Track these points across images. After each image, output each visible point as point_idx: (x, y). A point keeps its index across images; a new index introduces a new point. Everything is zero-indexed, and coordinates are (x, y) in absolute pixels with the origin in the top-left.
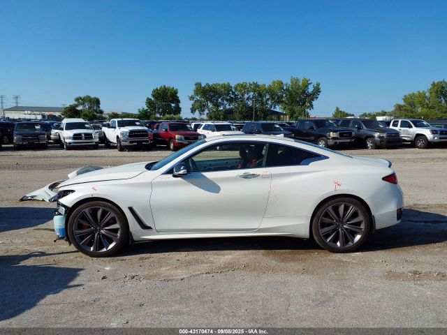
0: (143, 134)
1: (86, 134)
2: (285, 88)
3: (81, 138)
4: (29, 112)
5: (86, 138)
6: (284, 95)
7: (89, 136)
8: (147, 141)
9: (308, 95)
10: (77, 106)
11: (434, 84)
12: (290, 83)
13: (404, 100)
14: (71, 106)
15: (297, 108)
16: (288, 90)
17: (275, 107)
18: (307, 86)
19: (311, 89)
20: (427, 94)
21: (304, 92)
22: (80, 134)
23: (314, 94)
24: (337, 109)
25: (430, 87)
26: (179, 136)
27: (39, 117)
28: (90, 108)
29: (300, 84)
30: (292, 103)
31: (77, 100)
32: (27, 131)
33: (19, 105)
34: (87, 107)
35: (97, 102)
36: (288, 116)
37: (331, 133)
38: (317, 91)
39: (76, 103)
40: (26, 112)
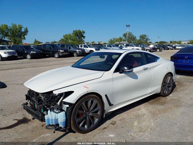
2: (9, 28)
6: (9, 32)
9: (22, 33)
11: (74, 31)
12: (11, 26)
13: (64, 37)
15: (18, 39)
16: (11, 29)
17: (5, 38)
18: (21, 28)
19: (23, 30)
20: (72, 35)
21: (20, 31)
23: (25, 33)
24: (36, 40)
25: (73, 32)
29: (17, 27)
30: (14, 36)
36: (12, 43)
37: (61, 50)
38: (26, 31)
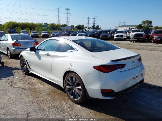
0: (141, 35)
1: (121, 35)
3: (119, 37)
4: (125, 27)
5: (121, 37)
7: (122, 36)
8: (142, 38)
10: (142, 24)
14: (140, 24)
22: (119, 35)
26: (156, 36)
27: (128, 29)
28: (147, 25)
31: (143, 22)
32: (105, 34)
33: (125, 25)
34: (146, 25)
35: (151, 22)
39: (142, 23)
40: (124, 27)
